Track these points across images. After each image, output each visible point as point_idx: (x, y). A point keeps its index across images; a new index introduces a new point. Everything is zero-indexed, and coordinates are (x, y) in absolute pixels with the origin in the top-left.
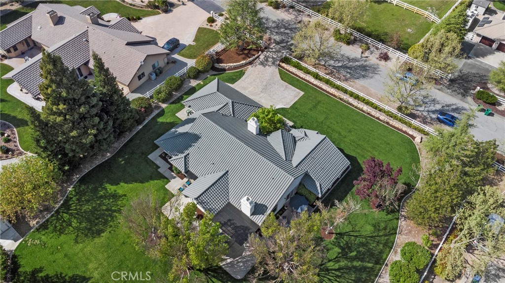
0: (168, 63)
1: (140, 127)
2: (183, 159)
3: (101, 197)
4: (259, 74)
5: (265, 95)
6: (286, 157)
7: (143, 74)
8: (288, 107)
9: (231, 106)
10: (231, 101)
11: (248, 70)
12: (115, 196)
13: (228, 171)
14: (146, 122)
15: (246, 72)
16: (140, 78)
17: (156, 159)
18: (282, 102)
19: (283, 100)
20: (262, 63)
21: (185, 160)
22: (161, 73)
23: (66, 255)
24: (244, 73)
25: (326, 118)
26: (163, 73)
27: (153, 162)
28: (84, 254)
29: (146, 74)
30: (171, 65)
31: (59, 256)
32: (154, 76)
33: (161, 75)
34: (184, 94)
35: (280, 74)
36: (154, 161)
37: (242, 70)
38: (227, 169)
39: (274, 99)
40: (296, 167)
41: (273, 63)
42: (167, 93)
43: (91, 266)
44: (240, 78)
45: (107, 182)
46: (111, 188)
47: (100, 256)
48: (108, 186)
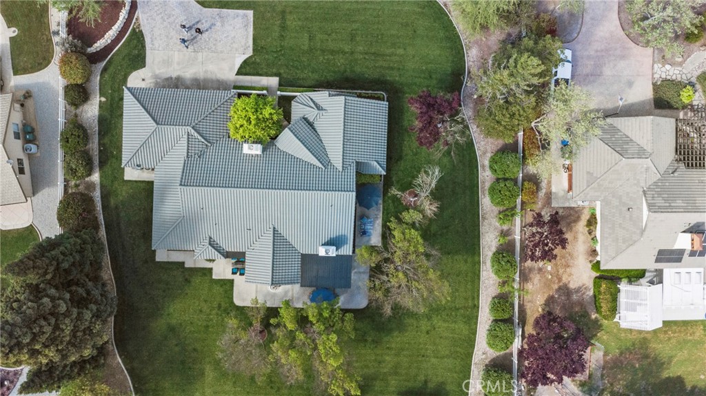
0: (22, 105)
1: (103, 231)
2: (210, 248)
4: (164, 21)
5: (205, 54)
6: (321, 162)
7: (20, 162)
8: (250, 53)
9: (196, 134)
10: (190, 128)
11: (141, 22)
12: (173, 330)
13: (274, 228)
14: (101, 218)
15: (142, 29)
16: (22, 171)
17: (168, 256)
18: (236, 50)
19: (235, 46)
21: (213, 247)
22: (32, 131)
24: (141, 31)
25: (311, 38)
26: (35, 127)
27: (168, 262)
29: (22, 156)
30: (29, 103)
32: (34, 148)
33: (36, 133)
36: (170, 260)
37: (134, 29)
38: (271, 226)
39: (222, 52)
40: (343, 169)
42: (84, 163)
46: (159, 325)
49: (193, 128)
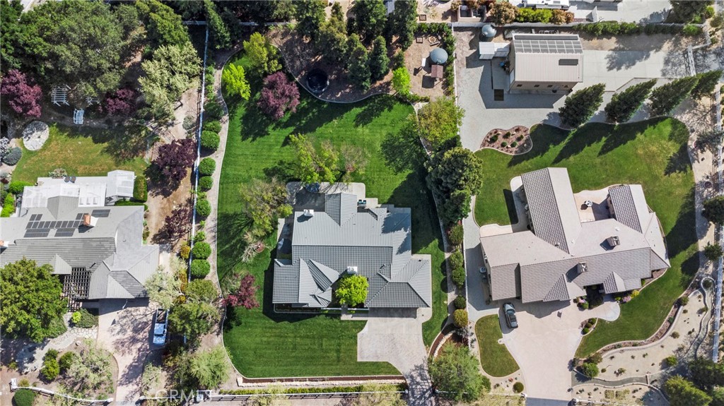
1: (441, 224)
3: (407, 163)
4: (412, 352)
5: (387, 333)
8: (359, 335)
9: (386, 278)
11: (425, 351)
12: (400, 170)
15: (425, 347)
17: (404, 210)
18: (367, 336)
20: (421, 368)
21: (375, 214)
22: (482, 280)
23: (385, 125)
24: (425, 345)
25: (321, 345)
26: (481, 282)
27: (404, 207)
28: (377, 132)
31: (388, 122)
34: (446, 278)
35: (395, 368)
37: (429, 346)
38: (341, 226)
39: (376, 334)
40: (300, 260)
41: (412, 377)
43: (367, 131)
44: (424, 336)
45: (415, 173)
46: (408, 172)
47: (368, 138)
48: (411, 172)
49: (387, 282)
